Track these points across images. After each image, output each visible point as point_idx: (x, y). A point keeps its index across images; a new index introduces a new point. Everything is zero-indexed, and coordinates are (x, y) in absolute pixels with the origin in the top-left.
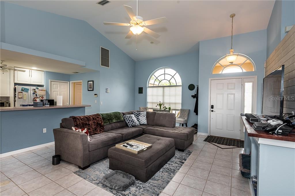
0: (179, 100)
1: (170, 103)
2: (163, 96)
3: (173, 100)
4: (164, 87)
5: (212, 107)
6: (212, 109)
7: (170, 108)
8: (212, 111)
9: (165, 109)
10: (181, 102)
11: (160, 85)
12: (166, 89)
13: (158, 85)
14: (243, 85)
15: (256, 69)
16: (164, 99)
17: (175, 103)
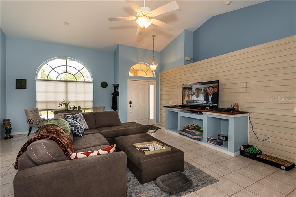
0: (90, 97)
1: (76, 102)
2: (66, 93)
3: (81, 98)
4: (67, 82)
5: (131, 103)
6: (130, 105)
7: (79, 108)
8: (130, 106)
9: (74, 109)
11: (58, 79)
12: (70, 84)
13: (55, 79)
14: (149, 86)
15: (155, 77)
16: (67, 97)
17: (84, 102)
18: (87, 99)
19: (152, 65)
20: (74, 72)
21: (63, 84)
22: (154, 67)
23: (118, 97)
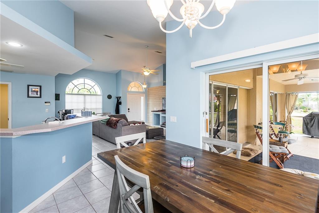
0: (100, 106)
1: (91, 109)
2: (85, 103)
3: (94, 106)
5: (129, 109)
8: (129, 112)
10: (102, 108)
11: (79, 93)
12: (87, 97)
13: (77, 93)
14: (140, 98)
15: (144, 91)
16: (85, 105)
17: (96, 109)
18: (98, 107)
19: (144, 85)
20: (89, 87)
21: (82, 96)
22: (145, 86)
23: (120, 105)
